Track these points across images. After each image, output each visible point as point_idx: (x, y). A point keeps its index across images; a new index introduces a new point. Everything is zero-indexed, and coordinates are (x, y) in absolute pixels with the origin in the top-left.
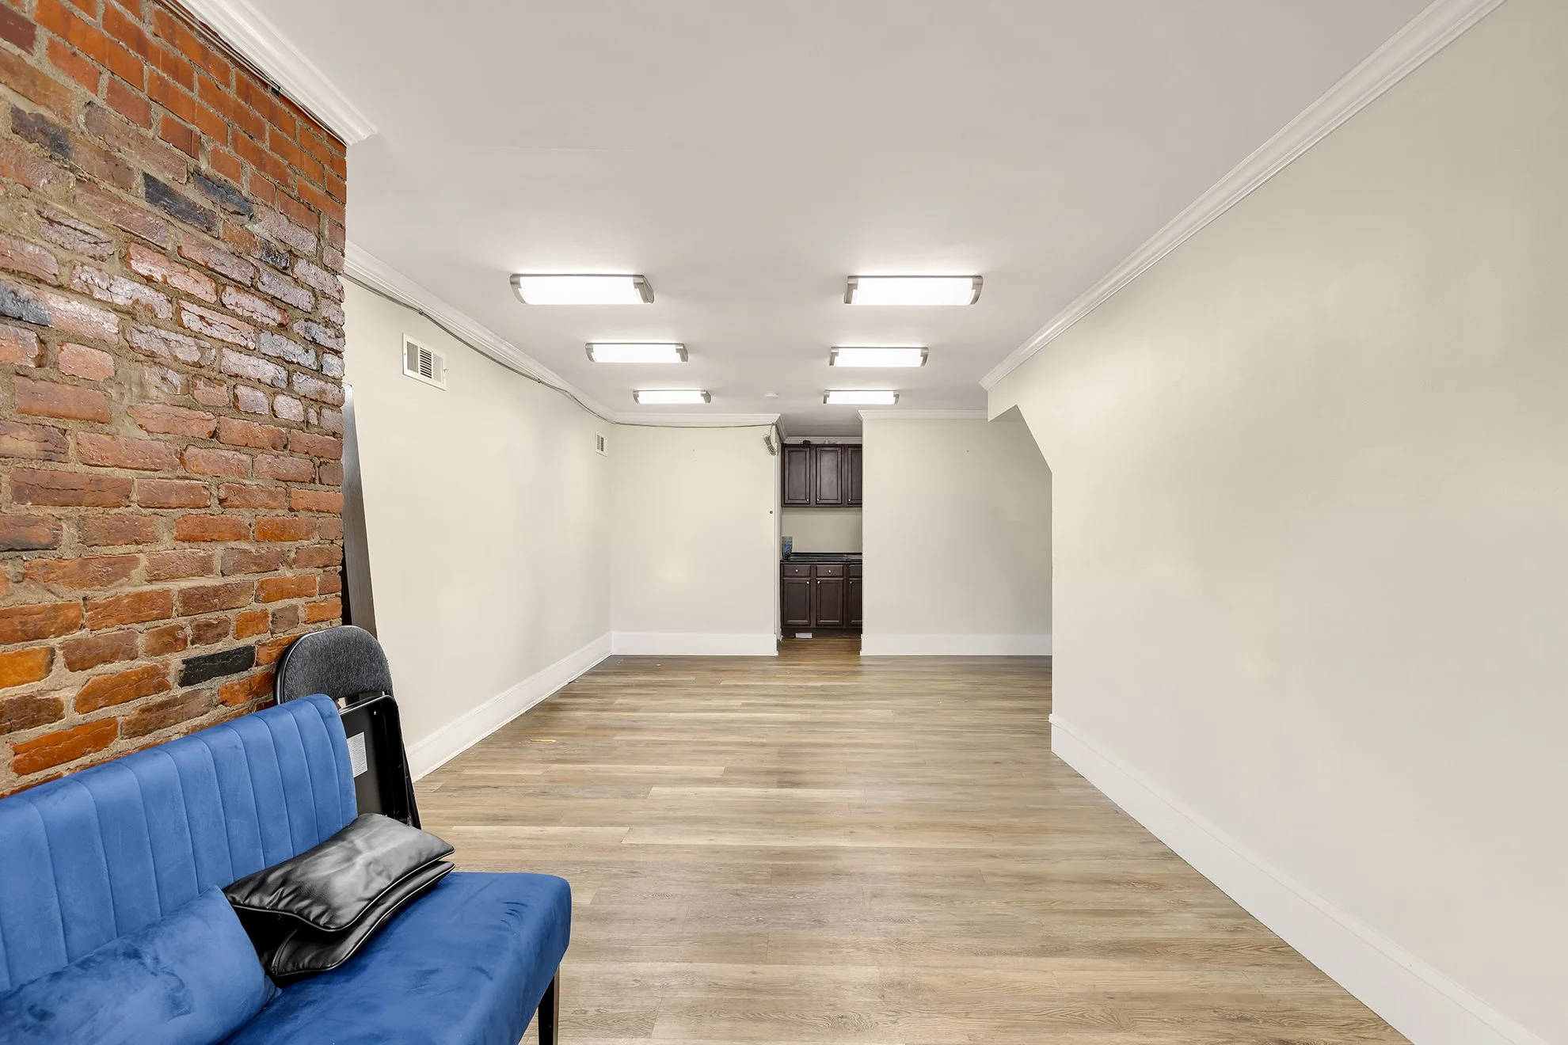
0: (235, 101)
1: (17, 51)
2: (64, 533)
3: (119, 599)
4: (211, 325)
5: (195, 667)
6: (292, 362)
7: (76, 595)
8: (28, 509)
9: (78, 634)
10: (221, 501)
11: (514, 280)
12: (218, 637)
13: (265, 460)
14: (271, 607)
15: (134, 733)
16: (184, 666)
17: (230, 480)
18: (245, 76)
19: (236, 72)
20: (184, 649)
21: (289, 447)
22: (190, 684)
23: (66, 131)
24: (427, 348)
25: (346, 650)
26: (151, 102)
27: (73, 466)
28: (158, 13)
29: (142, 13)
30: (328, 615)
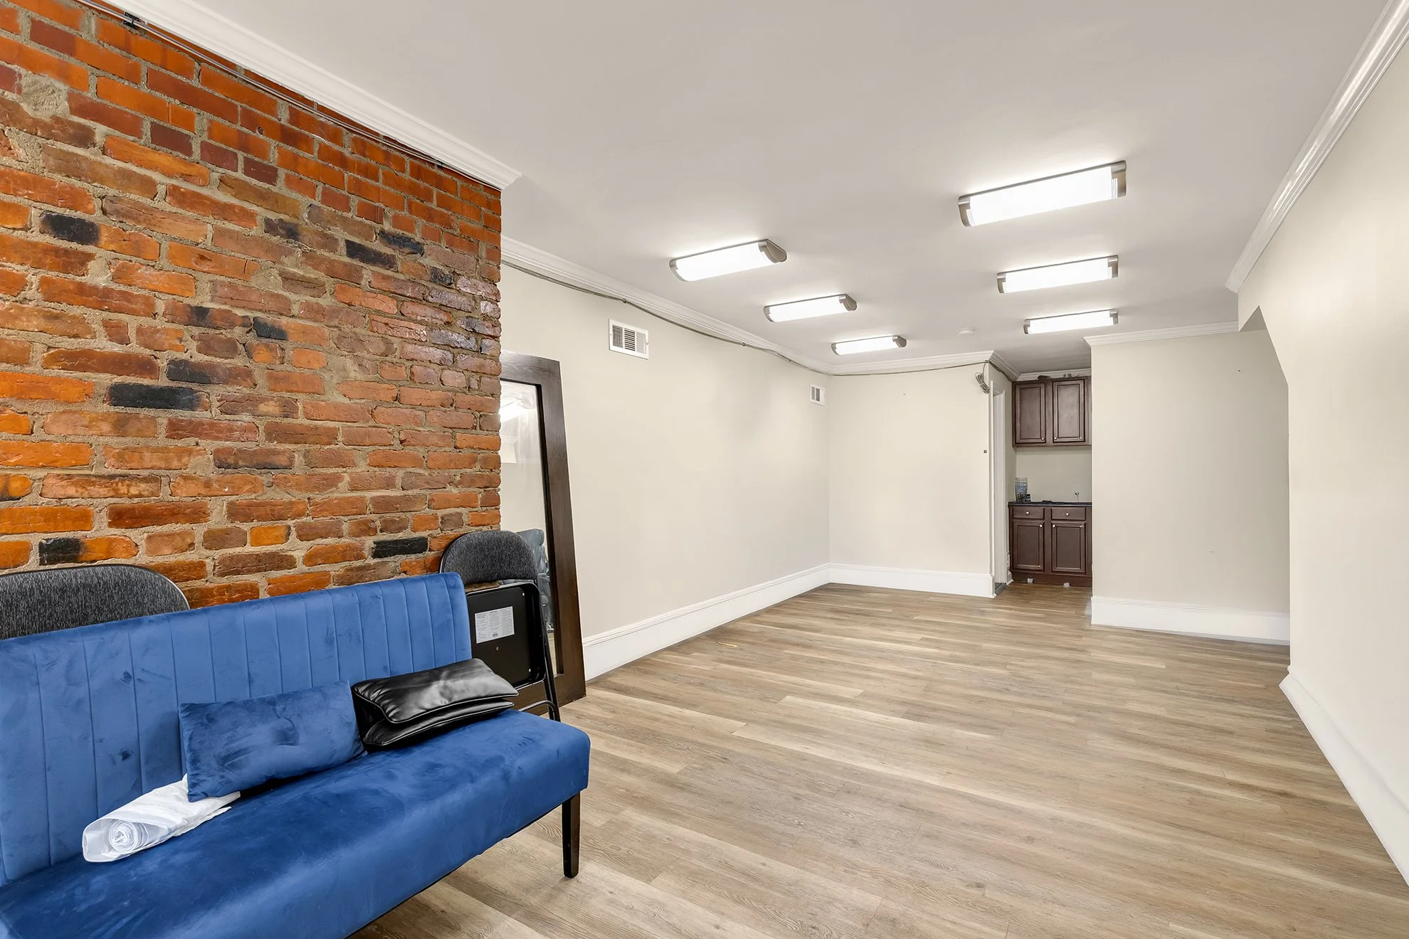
0: (410, 180)
1: (267, 186)
2: (296, 460)
3: (332, 500)
4: (392, 328)
5: (383, 547)
6: (457, 347)
7: (304, 496)
8: (274, 445)
9: (304, 519)
10: (402, 442)
11: (672, 263)
12: (400, 530)
13: (435, 415)
14: (440, 513)
15: (342, 583)
16: (375, 545)
17: (408, 428)
18: (416, 162)
19: (410, 161)
20: (375, 535)
21: (454, 405)
22: (380, 557)
23: (296, 225)
24: (631, 328)
25: (499, 547)
26: (350, 195)
27: (301, 420)
28: (354, 140)
29: (344, 142)
30: (489, 522)
